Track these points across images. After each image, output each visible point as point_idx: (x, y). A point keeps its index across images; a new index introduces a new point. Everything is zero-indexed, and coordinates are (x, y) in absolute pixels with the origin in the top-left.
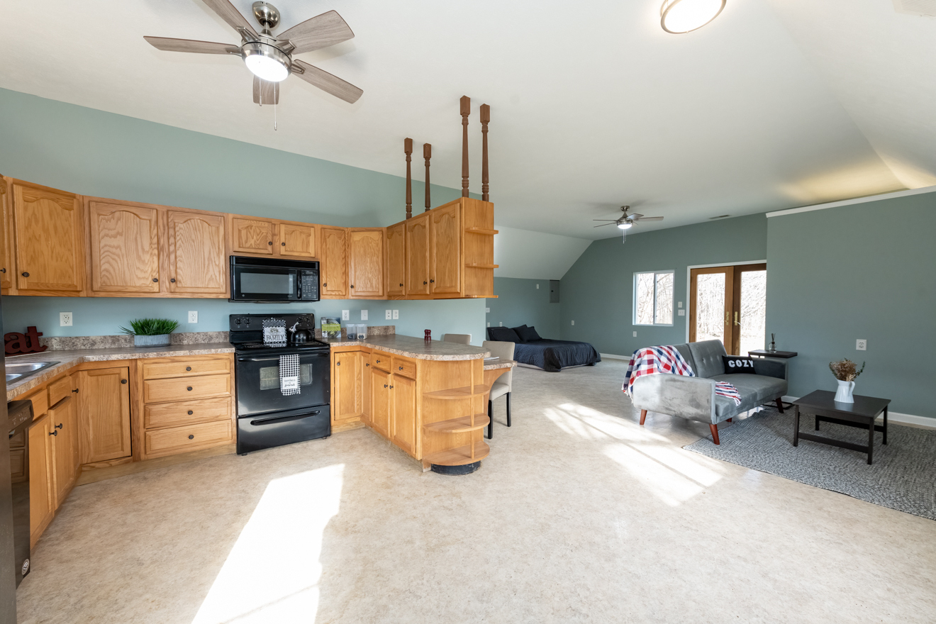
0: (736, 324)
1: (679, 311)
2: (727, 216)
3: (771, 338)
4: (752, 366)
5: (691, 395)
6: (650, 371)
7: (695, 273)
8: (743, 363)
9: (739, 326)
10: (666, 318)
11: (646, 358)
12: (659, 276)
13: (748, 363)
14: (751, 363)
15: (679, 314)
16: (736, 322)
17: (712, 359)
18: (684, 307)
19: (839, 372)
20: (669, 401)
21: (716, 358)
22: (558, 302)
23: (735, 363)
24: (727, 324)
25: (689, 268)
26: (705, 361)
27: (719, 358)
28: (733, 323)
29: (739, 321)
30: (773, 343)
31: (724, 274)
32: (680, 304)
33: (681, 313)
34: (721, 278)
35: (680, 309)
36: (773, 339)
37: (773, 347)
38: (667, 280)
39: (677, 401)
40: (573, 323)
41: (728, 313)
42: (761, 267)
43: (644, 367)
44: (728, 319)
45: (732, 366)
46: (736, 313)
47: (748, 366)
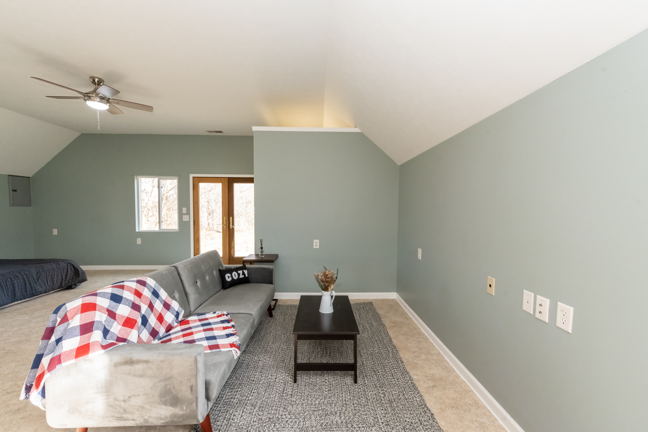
0: (231, 228)
1: (184, 216)
2: (221, 132)
3: (260, 244)
4: (247, 276)
5: (163, 384)
6: (83, 350)
7: (197, 181)
8: (239, 275)
9: (233, 229)
10: (171, 223)
11: (76, 321)
12: (163, 182)
13: (243, 274)
14: (246, 272)
15: (184, 220)
16: (231, 225)
17: (207, 278)
18: (188, 213)
19: (323, 282)
20: (123, 404)
21: (213, 273)
22: (30, 205)
23: (232, 276)
24: (225, 227)
25: (191, 176)
26: (199, 283)
27: (215, 273)
28: (229, 227)
29: (233, 225)
30: (262, 248)
31: (221, 184)
32: (184, 210)
33: (185, 218)
34: (218, 188)
35: (185, 214)
36: (262, 245)
37: (262, 252)
38: (171, 185)
39: (136, 402)
40: (55, 232)
41: (225, 218)
42: (250, 180)
43: (71, 344)
44: (225, 223)
45: (229, 280)
46: (231, 218)
47: (243, 276)
